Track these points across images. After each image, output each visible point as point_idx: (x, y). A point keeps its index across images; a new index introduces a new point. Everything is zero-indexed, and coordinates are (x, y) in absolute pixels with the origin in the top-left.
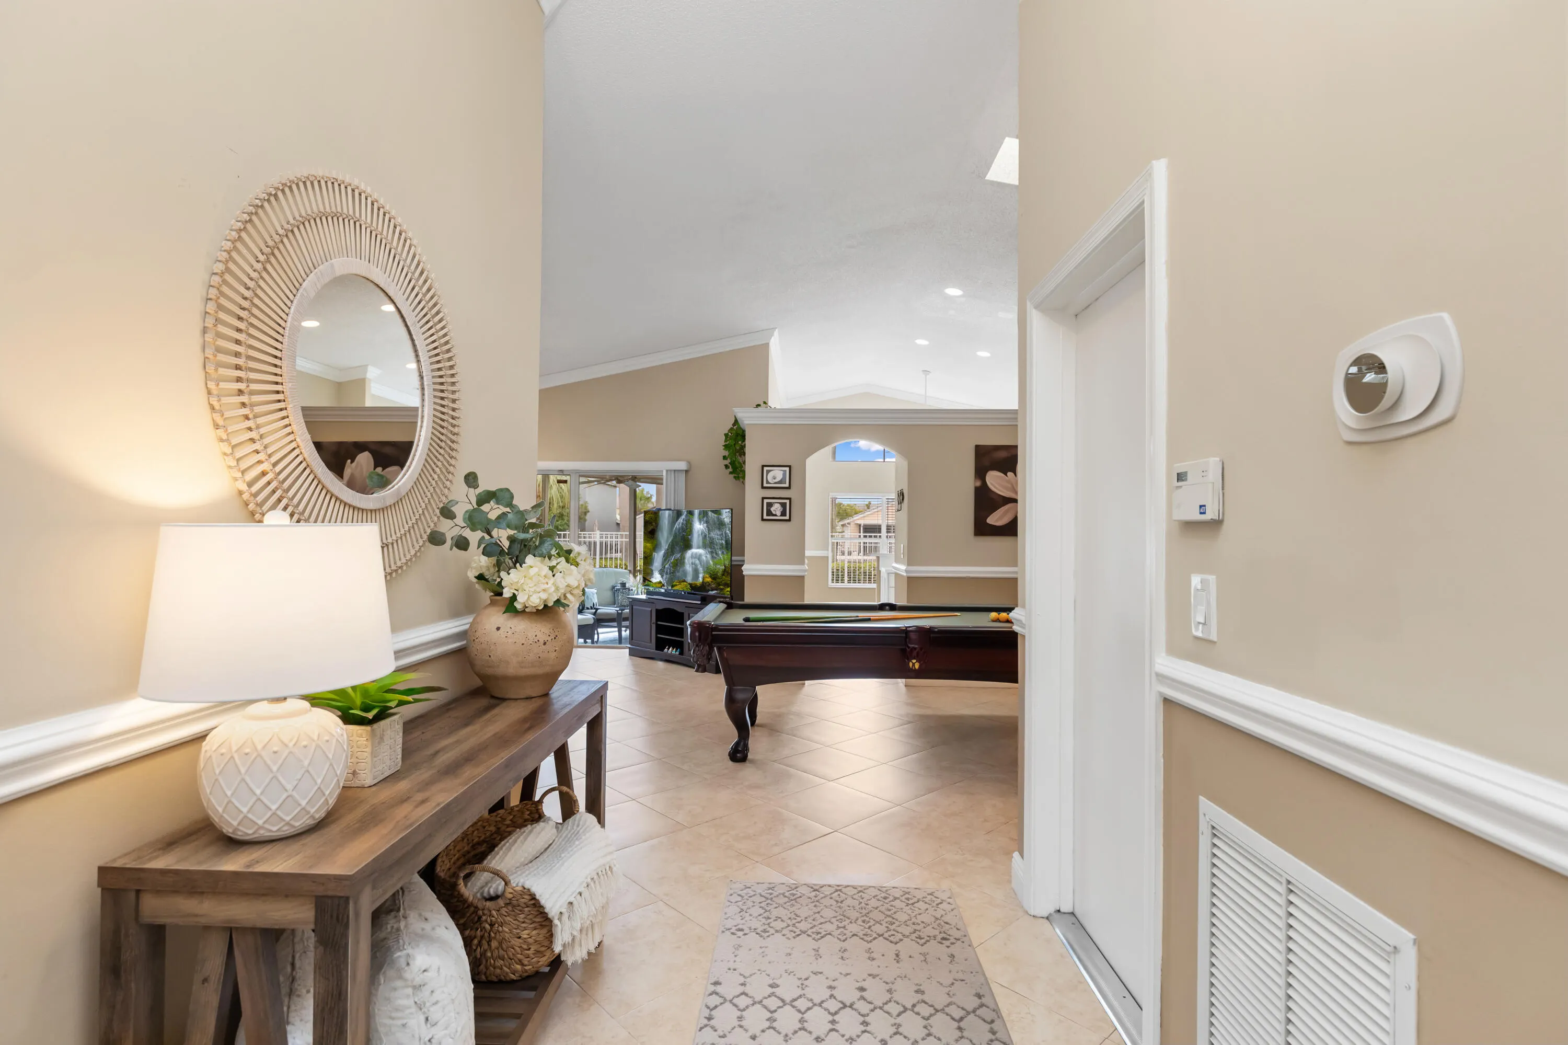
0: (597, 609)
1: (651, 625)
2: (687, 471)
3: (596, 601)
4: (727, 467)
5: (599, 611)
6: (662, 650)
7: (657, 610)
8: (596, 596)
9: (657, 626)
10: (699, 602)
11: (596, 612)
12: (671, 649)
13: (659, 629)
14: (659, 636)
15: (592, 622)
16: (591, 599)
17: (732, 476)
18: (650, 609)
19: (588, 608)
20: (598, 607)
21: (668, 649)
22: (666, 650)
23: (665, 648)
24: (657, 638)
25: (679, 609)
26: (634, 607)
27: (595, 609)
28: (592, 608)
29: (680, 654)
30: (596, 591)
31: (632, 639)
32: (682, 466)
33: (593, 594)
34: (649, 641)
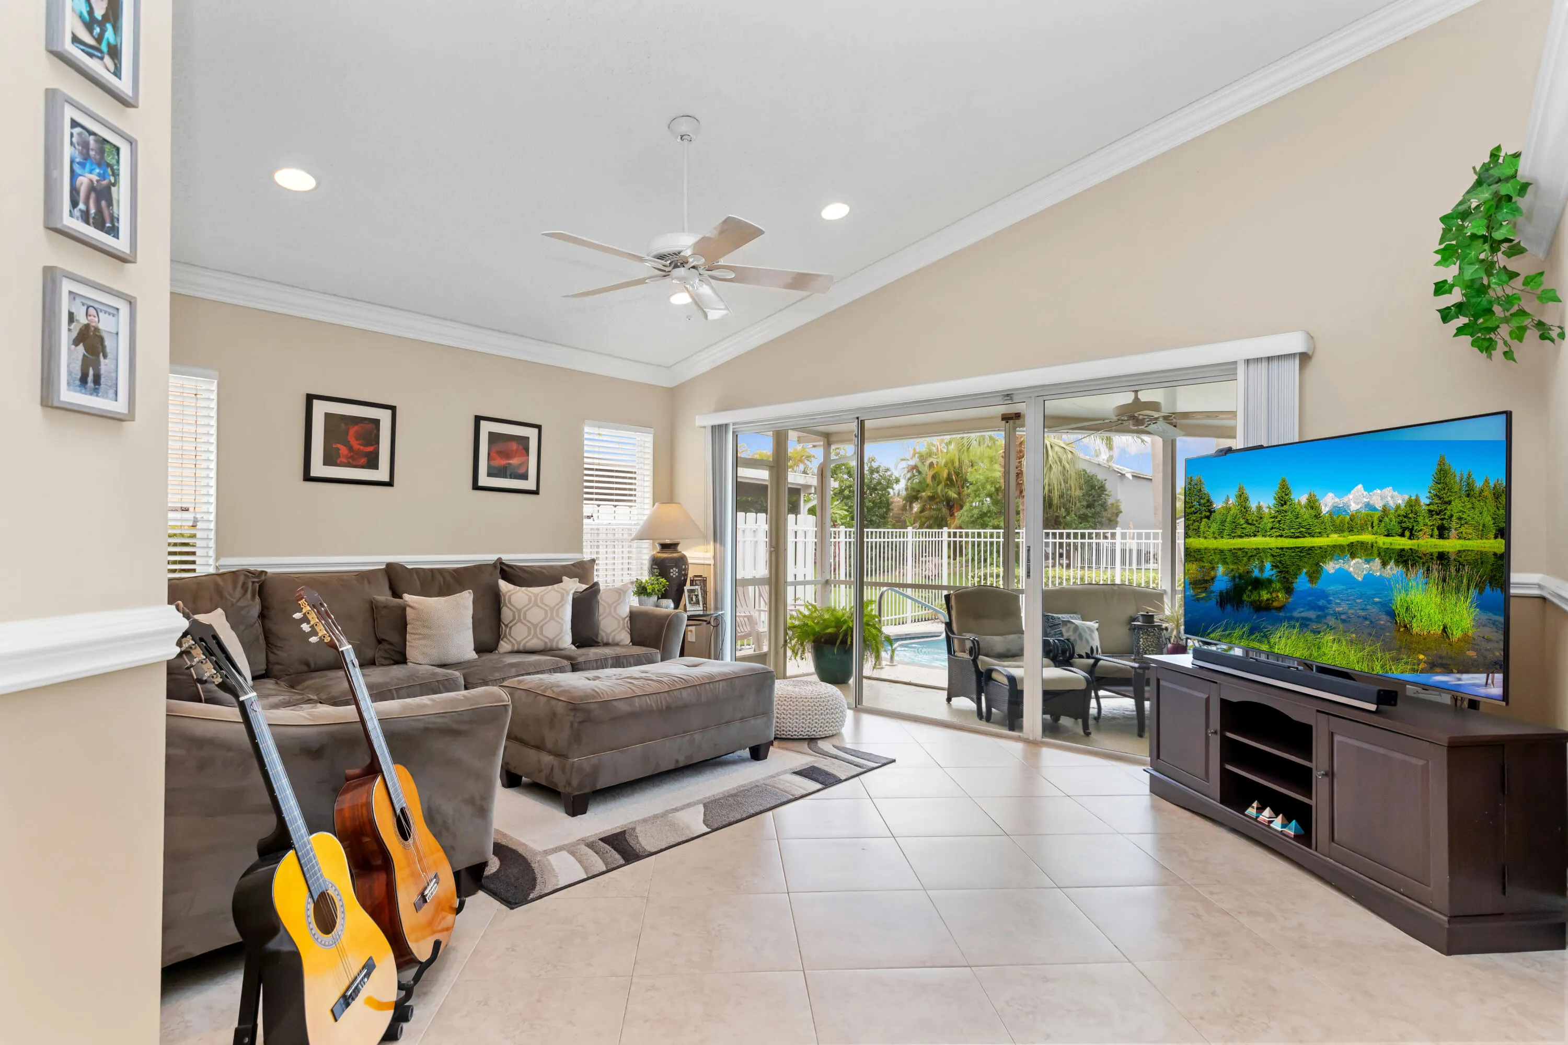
0: (1098, 660)
1: (1207, 738)
2: (1304, 358)
3: (1096, 642)
4: (1446, 315)
5: (1101, 662)
6: (1242, 807)
7: (1225, 703)
8: (1096, 635)
9: (1227, 744)
10: (1373, 707)
11: (1095, 664)
12: (1267, 812)
13: (1231, 752)
14: (1229, 767)
15: (1083, 686)
16: (1087, 641)
17: (1467, 339)
18: (1205, 696)
19: (1081, 656)
20: (1098, 656)
21: (1260, 810)
22: (1252, 811)
23: (1249, 805)
24: (1223, 772)
25: (1298, 713)
26: (1162, 683)
27: (1093, 658)
28: (1088, 657)
29: (1297, 837)
30: (1096, 625)
31: (1158, 757)
32: (1294, 343)
33: (1092, 631)
34: (1203, 775)
